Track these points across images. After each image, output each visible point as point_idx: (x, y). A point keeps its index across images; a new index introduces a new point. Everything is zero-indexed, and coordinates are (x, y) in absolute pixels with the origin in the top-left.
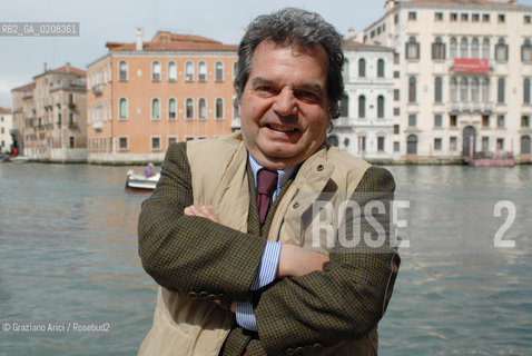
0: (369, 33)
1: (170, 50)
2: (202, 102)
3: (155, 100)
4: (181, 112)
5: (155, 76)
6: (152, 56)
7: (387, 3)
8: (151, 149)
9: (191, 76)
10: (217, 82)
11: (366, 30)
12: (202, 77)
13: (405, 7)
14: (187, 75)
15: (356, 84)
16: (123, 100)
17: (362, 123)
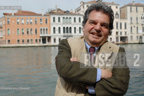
0: (76, 11)
1: (22, 15)
2: (31, 30)
3: (18, 29)
4: (25, 32)
5: (18, 23)
6: (17, 17)
7: (81, 3)
8: (17, 43)
9: (28, 22)
10: (35, 24)
11: (75, 10)
12: (31, 23)
13: (86, 4)
14: (27, 22)
15: (73, 24)
16: (8, 29)
17: (75, 35)
